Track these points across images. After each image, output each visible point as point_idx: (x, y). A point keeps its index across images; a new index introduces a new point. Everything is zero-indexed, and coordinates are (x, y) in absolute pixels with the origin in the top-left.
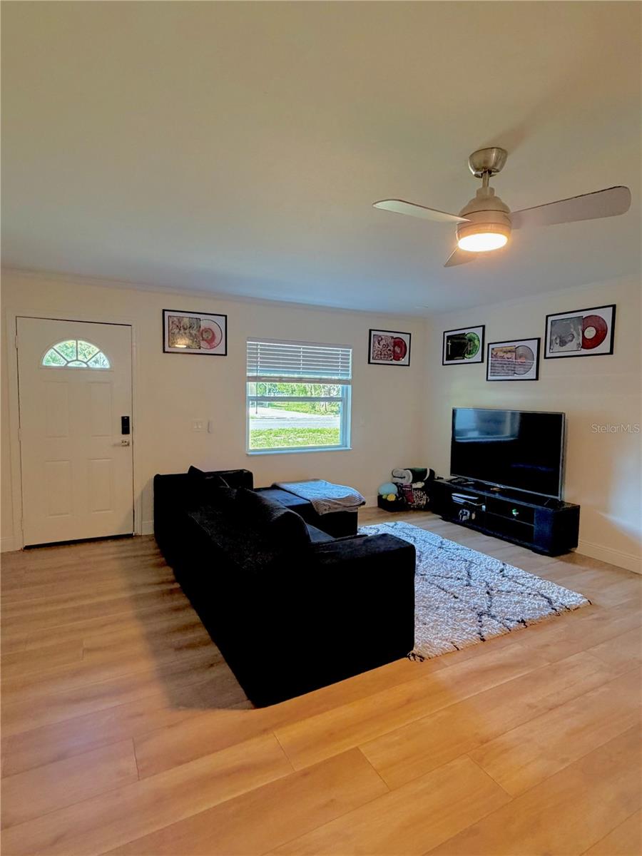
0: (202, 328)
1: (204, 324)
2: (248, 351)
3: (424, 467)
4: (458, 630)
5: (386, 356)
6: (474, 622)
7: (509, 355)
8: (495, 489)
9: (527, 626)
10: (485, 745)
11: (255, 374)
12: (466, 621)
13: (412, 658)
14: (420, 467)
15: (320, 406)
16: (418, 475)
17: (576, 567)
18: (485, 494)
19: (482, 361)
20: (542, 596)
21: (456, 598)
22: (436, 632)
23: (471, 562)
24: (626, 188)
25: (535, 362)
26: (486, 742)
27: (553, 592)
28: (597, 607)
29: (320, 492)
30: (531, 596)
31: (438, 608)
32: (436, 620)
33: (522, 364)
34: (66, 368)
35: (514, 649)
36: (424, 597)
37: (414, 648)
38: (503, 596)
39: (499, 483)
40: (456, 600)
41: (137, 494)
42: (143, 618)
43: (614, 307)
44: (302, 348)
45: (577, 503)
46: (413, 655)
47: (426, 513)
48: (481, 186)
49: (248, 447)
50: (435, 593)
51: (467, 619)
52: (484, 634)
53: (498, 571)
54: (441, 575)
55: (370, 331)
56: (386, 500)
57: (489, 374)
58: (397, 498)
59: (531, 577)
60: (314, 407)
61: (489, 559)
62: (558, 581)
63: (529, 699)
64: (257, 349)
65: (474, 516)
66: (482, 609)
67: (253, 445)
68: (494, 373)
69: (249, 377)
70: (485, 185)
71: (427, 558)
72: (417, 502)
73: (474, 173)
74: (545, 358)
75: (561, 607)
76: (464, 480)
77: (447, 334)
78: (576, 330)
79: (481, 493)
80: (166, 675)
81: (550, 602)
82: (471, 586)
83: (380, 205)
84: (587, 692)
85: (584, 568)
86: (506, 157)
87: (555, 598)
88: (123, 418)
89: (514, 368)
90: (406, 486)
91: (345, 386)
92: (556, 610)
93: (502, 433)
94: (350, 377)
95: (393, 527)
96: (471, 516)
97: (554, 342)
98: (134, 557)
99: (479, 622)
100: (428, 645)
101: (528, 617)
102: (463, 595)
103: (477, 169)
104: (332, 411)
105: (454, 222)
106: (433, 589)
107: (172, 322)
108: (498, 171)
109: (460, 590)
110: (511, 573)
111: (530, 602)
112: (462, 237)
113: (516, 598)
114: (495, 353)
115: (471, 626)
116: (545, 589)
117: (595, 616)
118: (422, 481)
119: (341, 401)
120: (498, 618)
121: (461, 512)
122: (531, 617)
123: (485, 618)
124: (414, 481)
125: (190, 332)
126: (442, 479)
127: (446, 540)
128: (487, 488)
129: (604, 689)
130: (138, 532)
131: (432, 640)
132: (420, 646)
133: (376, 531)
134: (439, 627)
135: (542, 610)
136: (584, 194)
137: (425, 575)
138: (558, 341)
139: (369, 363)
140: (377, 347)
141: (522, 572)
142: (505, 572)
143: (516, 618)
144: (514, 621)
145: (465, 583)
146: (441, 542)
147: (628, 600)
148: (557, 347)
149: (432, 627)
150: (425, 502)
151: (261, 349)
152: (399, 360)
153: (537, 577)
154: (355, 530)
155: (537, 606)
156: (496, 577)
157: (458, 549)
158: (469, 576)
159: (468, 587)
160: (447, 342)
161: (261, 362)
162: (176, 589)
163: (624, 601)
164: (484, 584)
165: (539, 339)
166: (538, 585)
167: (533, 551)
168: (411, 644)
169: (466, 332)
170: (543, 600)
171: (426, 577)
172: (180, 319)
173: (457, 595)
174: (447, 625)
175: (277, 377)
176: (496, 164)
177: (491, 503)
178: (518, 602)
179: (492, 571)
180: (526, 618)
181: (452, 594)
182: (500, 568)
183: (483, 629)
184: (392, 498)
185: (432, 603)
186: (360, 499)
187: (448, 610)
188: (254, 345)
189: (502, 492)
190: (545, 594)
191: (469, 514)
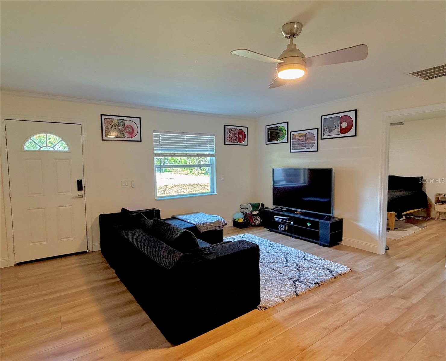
0: (126, 125)
1: (127, 123)
2: (154, 138)
3: (258, 202)
4: (283, 291)
5: (235, 140)
6: (291, 286)
7: (302, 138)
8: (297, 212)
9: (319, 286)
10: (303, 352)
11: (159, 152)
12: (287, 286)
13: (260, 309)
14: (255, 202)
15: (195, 170)
16: (255, 207)
17: (342, 252)
18: (292, 215)
19: (288, 142)
20: (326, 269)
21: (281, 273)
22: (272, 293)
23: (287, 253)
24: (365, 45)
25: (316, 142)
26: (304, 350)
27: (332, 266)
28: (355, 272)
29: (201, 219)
30: (321, 269)
31: (271, 280)
32: (271, 287)
33: (309, 143)
34: (39, 151)
35: (314, 299)
36: (264, 275)
37: (261, 303)
38: (306, 271)
39: (299, 209)
40: (281, 275)
41: (89, 227)
42: (98, 300)
43: (356, 110)
44: (186, 136)
45: (341, 217)
46: (260, 307)
47: (260, 228)
48: (289, 43)
49: (157, 195)
50: (269, 272)
51: (288, 284)
52: (297, 292)
53: (302, 257)
54: (272, 262)
55: (225, 126)
56: (237, 222)
57: (292, 149)
58: (244, 221)
59: (320, 259)
60: (191, 171)
61: (297, 251)
62: (333, 260)
63: (324, 325)
64: (159, 137)
65: (287, 228)
66: (295, 278)
67: (160, 194)
68: (294, 149)
69: (155, 154)
70: (292, 42)
71: (263, 253)
72: (255, 222)
73: (285, 36)
74: (321, 139)
75: (336, 274)
76: (280, 209)
77: (267, 127)
78: (337, 123)
79: (290, 215)
80: (116, 333)
81: (331, 271)
82: (288, 266)
83: (235, 53)
84: (354, 317)
85: (346, 252)
86: (302, 28)
87: (333, 269)
88: (78, 181)
89: (305, 145)
90: (248, 214)
91: (212, 157)
92: (334, 275)
93: (299, 181)
94: (214, 153)
95: (242, 237)
96: (285, 228)
97: (325, 130)
98: (88, 265)
99: (295, 285)
100: (268, 301)
101: (320, 281)
102: (284, 272)
103: (286, 33)
104: (202, 173)
105: (275, 63)
106: (268, 270)
107: (107, 122)
108: (298, 35)
109: (282, 269)
110: (309, 258)
111: (320, 273)
112: (280, 71)
113: (313, 271)
114: (294, 137)
115: (291, 288)
116: (327, 265)
117: (354, 277)
118: (257, 210)
119: (210, 166)
120: (304, 283)
121: (279, 226)
122: (321, 281)
123: (297, 283)
124: (253, 210)
125: (118, 128)
126: (268, 208)
127: (273, 242)
128: (293, 212)
129: (362, 315)
130: (90, 249)
131: (270, 298)
132: (264, 301)
133: (233, 240)
134: (273, 290)
135: (327, 276)
136: (344, 48)
137: (263, 262)
138: (328, 130)
139: (225, 144)
140: (228, 135)
141: (315, 257)
142: (306, 257)
143: (313, 282)
144: (313, 283)
145: (285, 265)
146: (270, 244)
147: (371, 267)
148: (327, 133)
149: (269, 291)
150: (259, 222)
151: (162, 137)
152: (241, 142)
153: (323, 259)
154: (221, 240)
155: (324, 274)
156: (301, 261)
157: (279, 247)
158: (287, 261)
159: (287, 267)
160: (268, 131)
161: (162, 145)
162: (118, 281)
163: (368, 267)
164: (295, 265)
165: (318, 129)
166: (323, 263)
167: (320, 245)
168: (259, 301)
169: (278, 125)
170: (327, 271)
171: (263, 263)
172: (112, 120)
173: (281, 272)
174: (277, 289)
175: (172, 154)
176: (297, 31)
177: (296, 220)
178: (314, 273)
179: (298, 257)
180: (319, 281)
181: (278, 271)
182: (303, 255)
183: (297, 289)
184: (241, 221)
185: (268, 277)
186: (224, 222)
187: (277, 280)
188: (157, 135)
189: (302, 214)
190: (327, 268)
191: (284, 227)
